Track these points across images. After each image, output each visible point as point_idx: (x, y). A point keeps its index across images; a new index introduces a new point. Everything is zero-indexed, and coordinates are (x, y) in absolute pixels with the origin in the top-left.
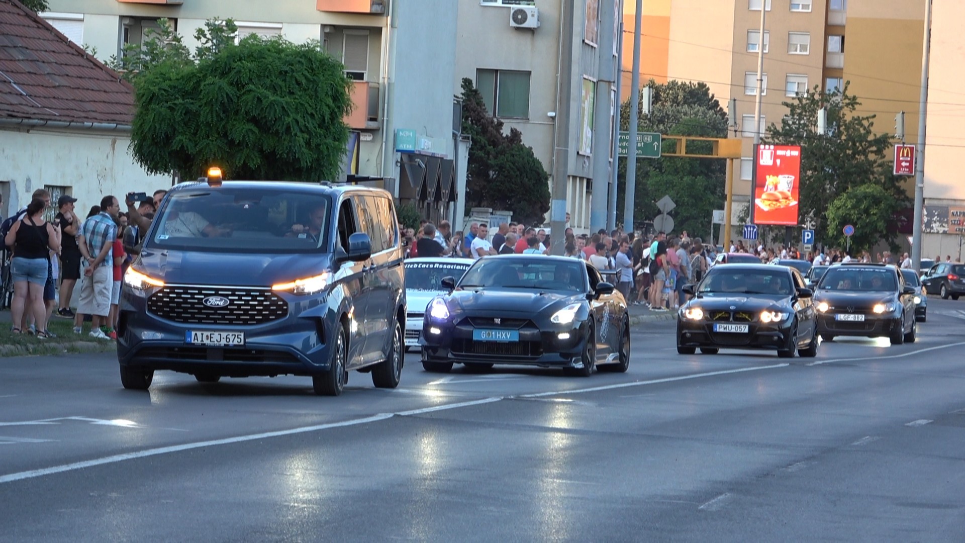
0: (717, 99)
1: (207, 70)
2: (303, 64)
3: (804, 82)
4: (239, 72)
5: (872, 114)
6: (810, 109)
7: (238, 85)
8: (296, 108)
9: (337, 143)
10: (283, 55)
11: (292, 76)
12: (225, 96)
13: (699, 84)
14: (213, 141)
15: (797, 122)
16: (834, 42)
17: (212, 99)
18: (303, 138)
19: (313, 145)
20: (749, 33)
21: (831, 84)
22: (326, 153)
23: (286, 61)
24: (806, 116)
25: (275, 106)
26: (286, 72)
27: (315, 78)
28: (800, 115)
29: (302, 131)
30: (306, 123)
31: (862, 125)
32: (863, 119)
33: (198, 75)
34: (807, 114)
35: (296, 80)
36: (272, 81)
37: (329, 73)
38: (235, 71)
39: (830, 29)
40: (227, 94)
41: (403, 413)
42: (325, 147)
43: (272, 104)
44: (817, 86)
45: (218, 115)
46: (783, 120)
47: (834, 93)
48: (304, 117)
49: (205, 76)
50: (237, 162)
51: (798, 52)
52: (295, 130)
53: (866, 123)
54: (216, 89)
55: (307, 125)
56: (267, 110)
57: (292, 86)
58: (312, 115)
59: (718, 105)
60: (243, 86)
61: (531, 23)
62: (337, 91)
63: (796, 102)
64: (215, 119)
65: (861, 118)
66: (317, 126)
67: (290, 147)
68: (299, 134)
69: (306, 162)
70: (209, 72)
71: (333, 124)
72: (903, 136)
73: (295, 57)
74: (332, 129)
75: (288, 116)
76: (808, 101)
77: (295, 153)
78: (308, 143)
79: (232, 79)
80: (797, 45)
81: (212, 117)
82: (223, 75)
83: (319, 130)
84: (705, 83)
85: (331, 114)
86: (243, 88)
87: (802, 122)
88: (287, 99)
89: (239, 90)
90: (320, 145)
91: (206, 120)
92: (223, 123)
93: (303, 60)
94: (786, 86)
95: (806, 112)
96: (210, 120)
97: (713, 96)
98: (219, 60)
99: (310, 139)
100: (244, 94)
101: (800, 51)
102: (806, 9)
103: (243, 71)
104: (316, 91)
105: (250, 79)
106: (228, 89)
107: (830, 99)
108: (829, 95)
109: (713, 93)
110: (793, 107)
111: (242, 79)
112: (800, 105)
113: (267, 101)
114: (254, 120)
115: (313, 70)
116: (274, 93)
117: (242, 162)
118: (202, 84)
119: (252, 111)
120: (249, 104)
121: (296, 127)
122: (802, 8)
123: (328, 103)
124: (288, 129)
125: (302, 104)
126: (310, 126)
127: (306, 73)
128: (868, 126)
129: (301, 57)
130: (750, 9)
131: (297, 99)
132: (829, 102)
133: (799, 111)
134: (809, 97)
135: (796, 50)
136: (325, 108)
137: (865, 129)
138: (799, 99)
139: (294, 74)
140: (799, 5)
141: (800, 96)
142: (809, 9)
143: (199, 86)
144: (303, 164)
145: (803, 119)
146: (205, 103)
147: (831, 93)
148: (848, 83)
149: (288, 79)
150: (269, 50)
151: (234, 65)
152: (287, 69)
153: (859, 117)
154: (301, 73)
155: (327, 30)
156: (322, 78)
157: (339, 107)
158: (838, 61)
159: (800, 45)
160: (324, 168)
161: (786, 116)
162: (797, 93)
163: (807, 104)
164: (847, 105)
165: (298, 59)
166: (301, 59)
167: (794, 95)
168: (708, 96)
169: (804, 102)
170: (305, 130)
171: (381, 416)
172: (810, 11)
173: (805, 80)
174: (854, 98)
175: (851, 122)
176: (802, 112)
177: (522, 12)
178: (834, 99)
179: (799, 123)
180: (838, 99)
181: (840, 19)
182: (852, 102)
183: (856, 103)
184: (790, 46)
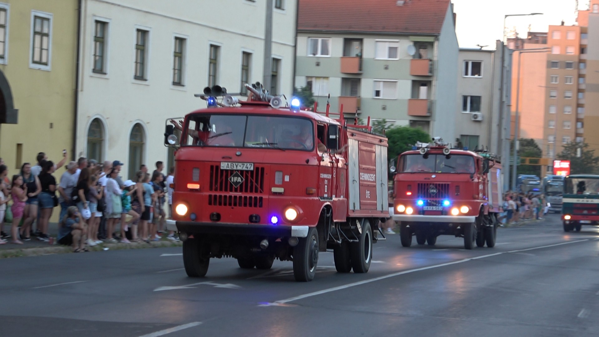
0: (538, 144)
5: (593, 150)
6: (573, 148)
13: (531, 139)
15: (567, 153)
16: (579, 125)
20: (551, 122)
21: (579, 139)
31: (590, 154)
34: (571, 149)
39: (578, 120)
44: (574, 140)
46: (562, 152)
51: (567, 128)
59: (538, 146)
61: (479, 119)
65: (589, 151)
84: (533, 139)
94: (563, 140)
97: (536, 144)
108: (578, 143)
109: (536, 142)
110: (566, 147)
112: (569, 147)
122: (568, 113)
128: (592, 154)
130: (550, 113)
133: (568, 149)
138: (568, 144)
140: (567, 111)
148: (585, 139)
152: (410, 137)
155: (411, 122)
158: (581, 131)
159: (567, 126)
161: (563, 150)
167: (566, 143)
168: (534, 143)
169: (571, 145)
172: (570, 113)
173: (569, 138)
175: (586, 152)
177: (475, 115)
180: (581, 144)
181: (581, 116)
182: (586, 145)
183: (588, 146)
184: (564, 126)
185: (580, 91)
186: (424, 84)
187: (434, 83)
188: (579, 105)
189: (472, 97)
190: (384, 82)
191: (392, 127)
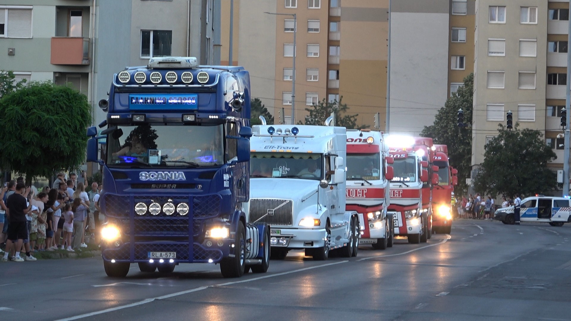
0: (266, 107)
1: (9, 101)
2: (63, 96)
3: (316, 97)
4: (28, 102)
5: (355, 114)
6: (321, 112)
7: (27, 110)
8: (61, 122)
9: (84, 141)
10: (52, 92)
11: (58, 104)
12: (20, 116)
13: (255, 99)
14: (13, 142)
15: (314, 120)
16: (333, 74)
17: (12, 118)
18: (65, 139)
19: (71, 143)
20: (285, 70)
21: (332, 98)
22: (78, 147)
23: (54, 96)
24: (318, 116)
25: (49, 121)
26: (54, 102)
27: (70, 104)
28: (315, 115)
29: (64, 135)
30: (67, 130)
31: (350, 120)
32: (351, 117)
33: (4, 104)
34: (319, 115)
35: (60, 106)
36: (46, 107)
37: (79, 101)
38: (25, 101)
39: (330, 67)
40: (21, 115)
41: (160, 298)
42: (78, 144)
43: (47, 120)
44: (324, 99)
45: (16, 127)
46: (306, 118)
47: (334, 103)
48: (65, 127)
49: (8, 105)
50: (27, 153)
51: (312, 80)
52: (60, 134)
53: (352, 119)
54: (15, 113)
55: (67, 131)
56: (44, 124)
57: (58, 110)
58: (70, 126)
59: (267, 111)
60: (30, 110)
62: (84, 112)
63: (313, 108)
64: (14, 129)
65: (350, 117)
66: (72, 131)
67: (58, 144)
68: (62, 137)
69: (67, 153)
70: (10, 102)
71: (81, 130)
72: (379, 126)
73: (59, 93)
74: (81, 134)
75: (56, 126)
76: (319, 108)
77: (61, 148)
78: (68, 141)
79: (23, 107)
80: (311, 76)
81: (12, 128)
82: (18, 104)
83: (73, 134)
84: (258, 99)
85: (80, 125)
86: (30, 111)
87: (316, 120)
88: (56, 117)
89: (28, 112)
90: (74, 142)
91: (9, 130)
92: (19, 131)
93: (64, 94)
94: (306, 99)
95: (318, 114)
96: (11, 130)
97: (264, 106)
98: (15, 95)
99: (69, 139)
100: (31, 114)
101: (314, 79)
102: (316, 55)
103: (30, 101)
104: (71, 111)
105: (34, 106)
106: (21, 112)
107: (333, 106)
108: (332, 104)
109: (264, 104)
110: (311, 111)
111: (29, 106)
112: (315, 110)
113: (44, 119)
114: (37, 130)
115: (69, 100)
116: (48, 114)
117: (30, 154)
118: (6, 109)
119: (35, 124)
120: (34, 120)
121: (61, 133)
122: (314, 55)
123: (79, 118)
124: (56, 134)
125: (64, 120)
126: (69, 132)
127: (65, 102)
128: (354, 121)
129: (63, 93)
130: (285, 56)
131: (61, 117)
132: (332, 108)
133: (315, 113)
134: (320, 105)
135: (311, 79)
136: (77, 122)
137: (352, 122)
138: (314, 106)
139: (59, 103)
140: (312, 53)
141: (315, 105)
142: (317, 55)
143: (4, 110)
144: (65, 154)
145: (317, 118)
146: (9, 121)
147: (333, 102)
148: (342, 97)
149: (55, 105)
150: (44, 89)
151: (25, 98)
152: (53, 99)
153: (349, 116)
154: (62, 102)
155: (57, 75)
156: (75, 104)
157: (85, 121)
158: (336, 84)
159: (314, 76)
160: (78, 156)
161: (307, 116)
162: (313, 103)
163: (319, 109)
164: (342, 109)
165: (60, 94)
166: (62, 94)
167: (312, 104)
168: (261, 106)
169: (318, 108)
170: (66, 134)
171: (147, 300)
172: (318, 56)
173: (317, 96)
174: (346, 105)
175: (344, 119)
176: (316, 114)
178: (334, 106)
179: (315, 120)
180: (337, 106)
181: (335, 61)
182: (345, 108)
183: (347, 108)
184: (307, 76)
185: (331, 19)
186: (77, 12)
187: (92, 10)
188: (331, 43)
189: (155, 32)
190: (9, 9)
191: (24, 84)
